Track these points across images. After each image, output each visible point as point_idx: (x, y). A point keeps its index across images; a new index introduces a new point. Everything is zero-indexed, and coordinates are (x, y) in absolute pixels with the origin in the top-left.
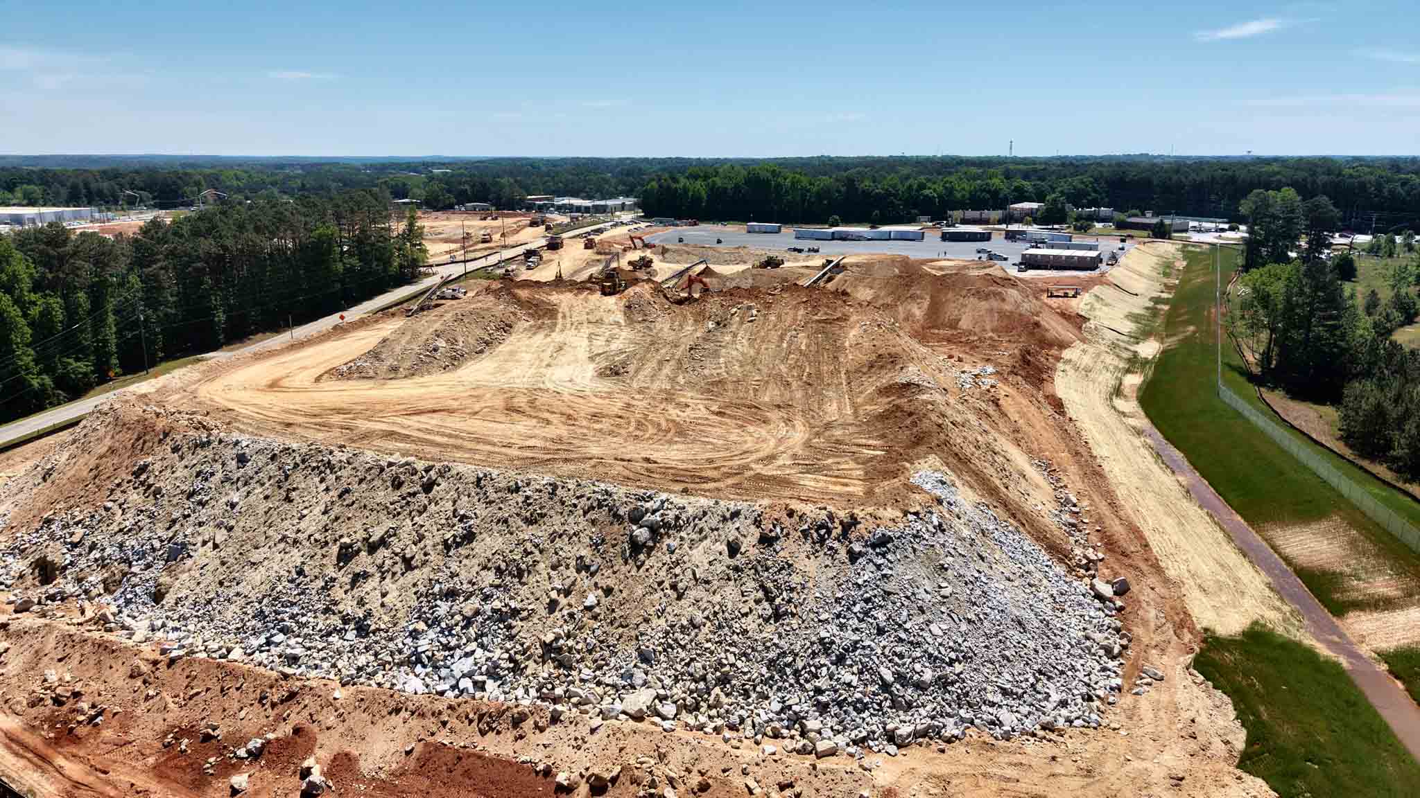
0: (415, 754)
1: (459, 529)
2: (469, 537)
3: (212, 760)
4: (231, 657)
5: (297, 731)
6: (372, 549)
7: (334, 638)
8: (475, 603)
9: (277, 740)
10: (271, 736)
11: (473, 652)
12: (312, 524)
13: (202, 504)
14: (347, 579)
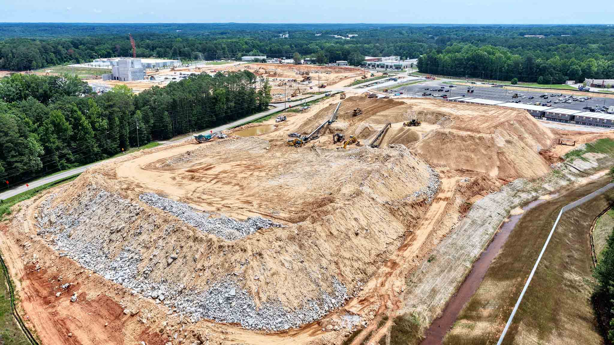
0: (99, 296)
1: (138, 231)
2: (140, 233)
3: (57, 287)
4: (74, 259)
5: (78, 283)
6: (118, 232)
7: (99, 258)
8: (133, 255)
9: (73, 285)
10: (71, 284)
11: (126, 270)
12: (107, 222)
13: (88, 209)
14: (108, 241)
